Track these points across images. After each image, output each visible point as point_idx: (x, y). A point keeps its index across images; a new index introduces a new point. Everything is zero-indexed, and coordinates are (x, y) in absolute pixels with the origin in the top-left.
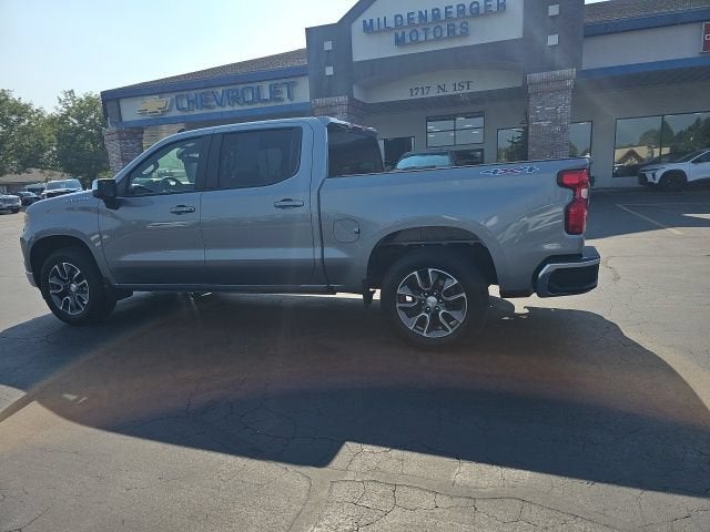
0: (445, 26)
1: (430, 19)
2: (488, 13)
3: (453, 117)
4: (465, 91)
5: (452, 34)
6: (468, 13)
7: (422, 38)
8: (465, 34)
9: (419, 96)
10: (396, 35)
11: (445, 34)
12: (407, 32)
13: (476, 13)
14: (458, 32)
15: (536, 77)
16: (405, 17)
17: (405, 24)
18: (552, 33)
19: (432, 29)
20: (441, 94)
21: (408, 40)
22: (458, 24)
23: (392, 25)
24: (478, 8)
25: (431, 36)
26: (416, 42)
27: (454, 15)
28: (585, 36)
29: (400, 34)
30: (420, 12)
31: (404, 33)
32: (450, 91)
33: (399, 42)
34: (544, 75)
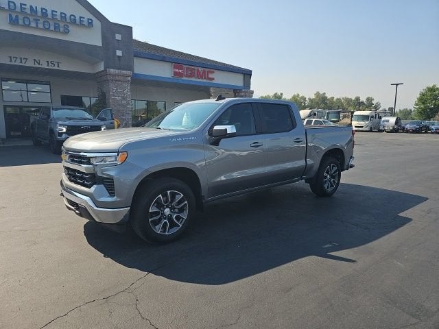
0: (52, 23)
1: (39, 14)
2: (81, 24)
3: (27, 82)
4: (56, 68)
5: (57, 29)
6: (68, 20)
7: (33, 24)
8: (67, 32)
9: (18, 63)
10: (10, 15)
11: (52, 28)
12: (21, 17)
13: (74, 22)
14: (62, 29)
15: (112, 71)
16: (18, 5)
17: (18, 9)
18: (119, 49)
19: (42, 21)
20: (37, 66)
21: (21, 22)
22: (62, 25)
23: (7, 7)
24: (75, 20)
25: (41, 26)
26: (28, 26)
27: (58, 17)
28: (135, 56)
29: (14, 16)
30: (31, 7)
31: (17, 17)
32: (45, 66)
33: (13, 22)
34: (117, 71)
